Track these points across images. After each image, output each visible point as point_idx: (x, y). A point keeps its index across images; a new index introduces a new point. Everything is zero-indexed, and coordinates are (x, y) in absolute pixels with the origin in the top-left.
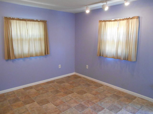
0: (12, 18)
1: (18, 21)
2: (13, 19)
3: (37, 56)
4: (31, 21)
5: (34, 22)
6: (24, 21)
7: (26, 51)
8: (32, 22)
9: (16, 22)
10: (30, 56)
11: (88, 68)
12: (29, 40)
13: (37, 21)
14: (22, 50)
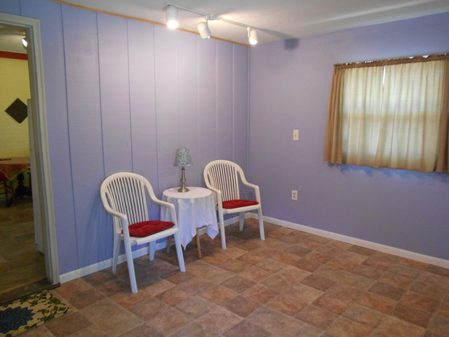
0: (349, 64)
1: (361, 69)
2: (352, 66)
4: (400, 63)
5: (407, 65)
6: (377, 66)
8: (401, 65)
9: (357, 72)
10: (382, 166)
13: (418, 59)
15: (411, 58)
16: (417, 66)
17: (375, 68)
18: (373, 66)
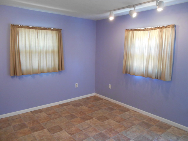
0: (21, 26)
2: (21, 27)
3: (48, 72)
5: (46, 31)
7: (36, 65)
9: (25, 30)
11: (111, 88)
12: (40, 53)
13: (50, 29)
14: (31, 65)
15: (48, 28)
16: (49, 32)
17: (33, 30)
18: (32, 29)
